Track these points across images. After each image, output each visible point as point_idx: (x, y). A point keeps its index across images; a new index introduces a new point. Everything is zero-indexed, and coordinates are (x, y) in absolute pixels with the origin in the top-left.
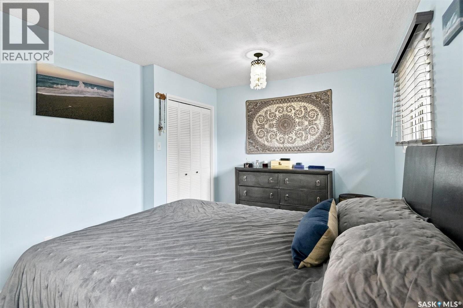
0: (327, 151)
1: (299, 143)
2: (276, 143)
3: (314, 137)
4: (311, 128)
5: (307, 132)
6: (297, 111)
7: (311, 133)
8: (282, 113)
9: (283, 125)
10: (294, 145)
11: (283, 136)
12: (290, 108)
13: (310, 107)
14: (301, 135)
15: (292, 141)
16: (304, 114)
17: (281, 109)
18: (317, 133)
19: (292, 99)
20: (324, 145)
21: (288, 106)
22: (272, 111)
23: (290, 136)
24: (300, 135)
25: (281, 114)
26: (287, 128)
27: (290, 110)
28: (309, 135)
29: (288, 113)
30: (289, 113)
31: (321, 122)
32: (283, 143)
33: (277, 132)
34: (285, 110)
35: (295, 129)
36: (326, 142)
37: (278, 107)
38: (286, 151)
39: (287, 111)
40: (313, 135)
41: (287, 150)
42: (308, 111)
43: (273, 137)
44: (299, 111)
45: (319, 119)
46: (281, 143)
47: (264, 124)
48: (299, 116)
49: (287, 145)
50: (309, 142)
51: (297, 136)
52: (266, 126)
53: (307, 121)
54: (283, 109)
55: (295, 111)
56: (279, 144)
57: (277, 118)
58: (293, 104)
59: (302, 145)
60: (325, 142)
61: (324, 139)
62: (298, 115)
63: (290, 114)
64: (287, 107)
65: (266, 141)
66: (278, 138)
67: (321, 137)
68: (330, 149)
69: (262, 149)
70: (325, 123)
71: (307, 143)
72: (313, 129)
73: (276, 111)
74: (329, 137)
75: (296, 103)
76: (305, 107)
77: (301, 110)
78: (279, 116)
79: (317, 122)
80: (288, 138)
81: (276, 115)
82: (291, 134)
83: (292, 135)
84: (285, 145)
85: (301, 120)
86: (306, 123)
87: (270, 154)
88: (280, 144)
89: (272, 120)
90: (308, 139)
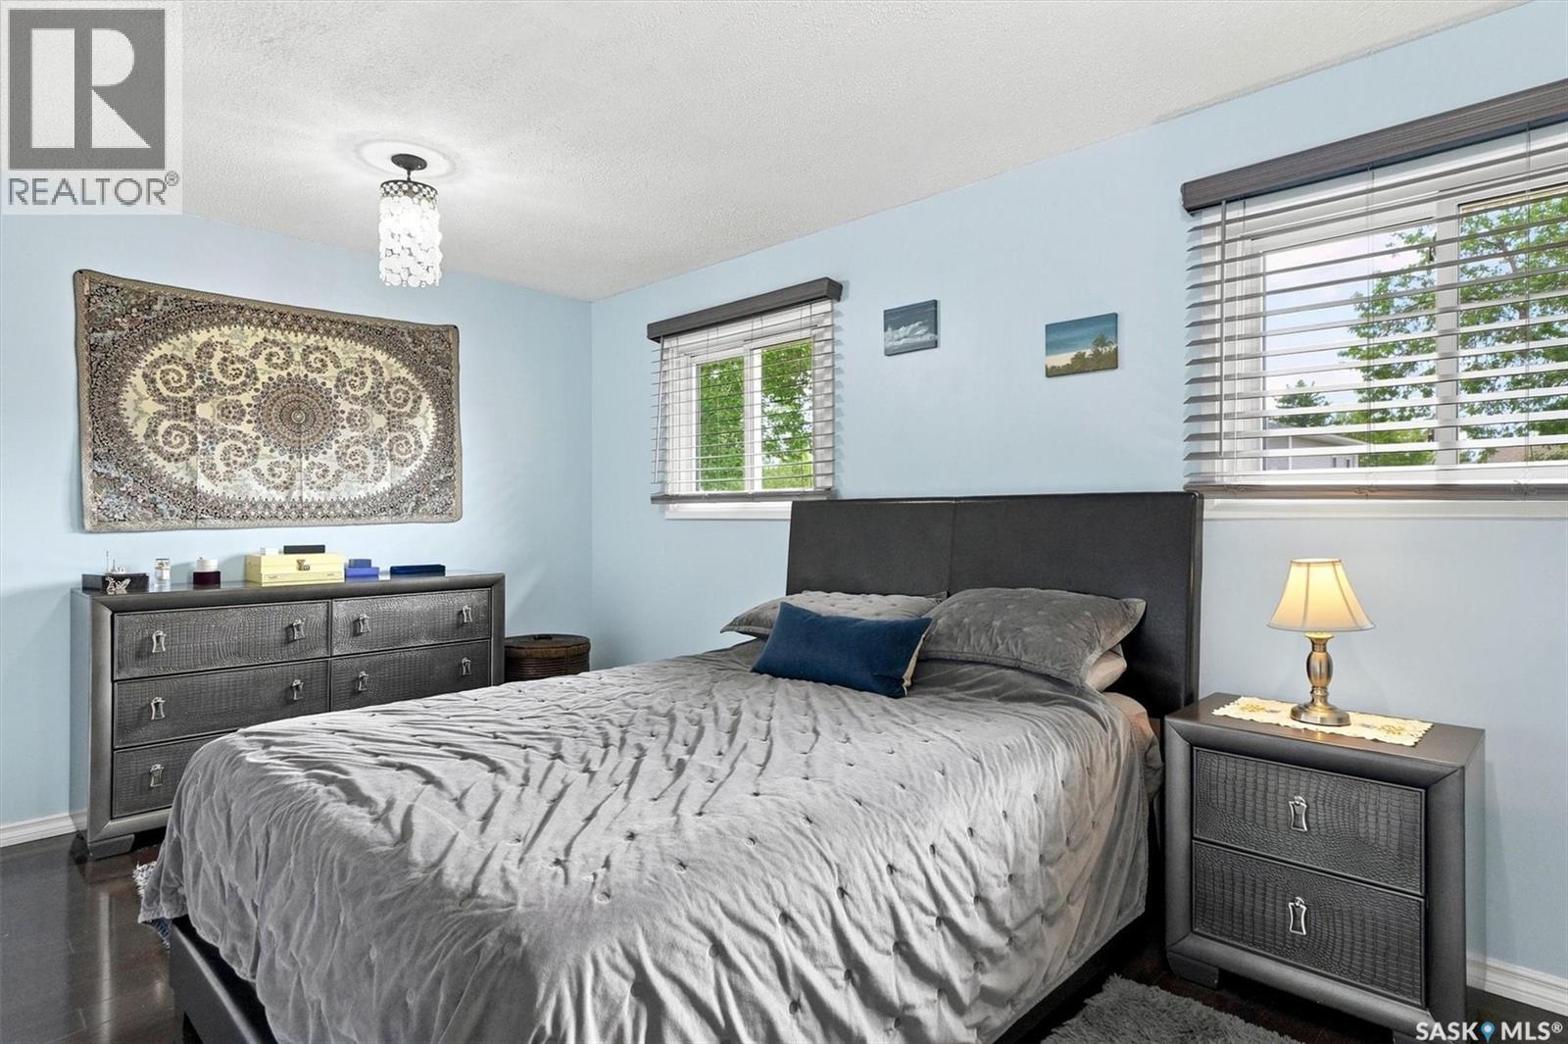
0: (444, 516)
1: (353, 489)
2: (254, 484)
3: (407, 471)
4: (398, 438)
5: (382, 450)
6: (348, 372)
7: (398, 456)
8: (282, 369)
9: (285, 417)
10: (332, 496)
11: (286, 458)
12: (318, 355)
13: (394, 368)
14: (360, 460)
15: (326, 480)
16: (372, 388)
17: (282, 354)
18: (414, 458)
19: (327, 324)
20: (437, 498)
21: (308, 347)
22: (234, 352)
23: (316, 460)
24: (356, 462)
25: (278, 372)
26: (303, 428)
27: (319, 365)
28: (388, 462)
29: (309, 374)
30: (315, 375)
31: (426, 422)
32: (287, 488)
33: (261, 442)
34: (297, 357)
35: (338, 438)
36: (443, 490)
37: (265, 340)
38: (300, 516)
39: (308, 365)
40: (402, 465)
41: (301, 512)
42: (386, 380)
43: (241, 460)
44: (356, 375)
45: (422, 411)
46: (277, 488)
47: (191, 399)
48: (352, 392)
49: (304, 493)
50: (390, 485)
51: (346, 464)
52: (204, 411)
53: (380, 413)
54: (290, 355)
55: (338, 370)
56: (269, 488)
57: (259, 386)
58: (330, 342)
59: (363, 494)
60: (437, 489)
61: (435, 479)
62: (348, 388)
63: (319, 378)
64: (304, 350)
65: (200, 475)
66: (263, 464)
67: (426, 472)
68: (449, 512)
69: (178, 511)
70: (438, 430)
71: (380, 490)
72: (403, 442)
73: (255, 355)
74: (449, 475)
75: (341, 343)
76: (378, 363)
77: (362, 373)
78: (270, 379)
79: (418, 422)
80: (310, 469)
81: (254, 371)
82: (321, 456)
83: (325, 458)
84: (295, 495)
85: (359, 407)
86: (379, 421)
87: (225, 529)
88: (273, 492)
89: (233, 388)
90: (384, 477)
